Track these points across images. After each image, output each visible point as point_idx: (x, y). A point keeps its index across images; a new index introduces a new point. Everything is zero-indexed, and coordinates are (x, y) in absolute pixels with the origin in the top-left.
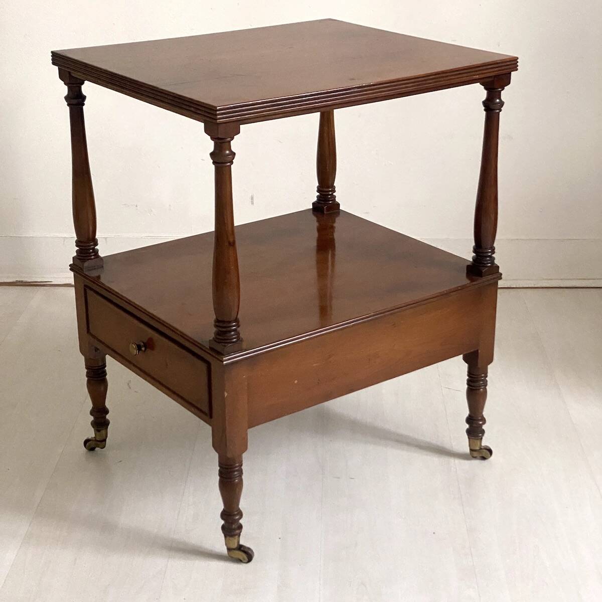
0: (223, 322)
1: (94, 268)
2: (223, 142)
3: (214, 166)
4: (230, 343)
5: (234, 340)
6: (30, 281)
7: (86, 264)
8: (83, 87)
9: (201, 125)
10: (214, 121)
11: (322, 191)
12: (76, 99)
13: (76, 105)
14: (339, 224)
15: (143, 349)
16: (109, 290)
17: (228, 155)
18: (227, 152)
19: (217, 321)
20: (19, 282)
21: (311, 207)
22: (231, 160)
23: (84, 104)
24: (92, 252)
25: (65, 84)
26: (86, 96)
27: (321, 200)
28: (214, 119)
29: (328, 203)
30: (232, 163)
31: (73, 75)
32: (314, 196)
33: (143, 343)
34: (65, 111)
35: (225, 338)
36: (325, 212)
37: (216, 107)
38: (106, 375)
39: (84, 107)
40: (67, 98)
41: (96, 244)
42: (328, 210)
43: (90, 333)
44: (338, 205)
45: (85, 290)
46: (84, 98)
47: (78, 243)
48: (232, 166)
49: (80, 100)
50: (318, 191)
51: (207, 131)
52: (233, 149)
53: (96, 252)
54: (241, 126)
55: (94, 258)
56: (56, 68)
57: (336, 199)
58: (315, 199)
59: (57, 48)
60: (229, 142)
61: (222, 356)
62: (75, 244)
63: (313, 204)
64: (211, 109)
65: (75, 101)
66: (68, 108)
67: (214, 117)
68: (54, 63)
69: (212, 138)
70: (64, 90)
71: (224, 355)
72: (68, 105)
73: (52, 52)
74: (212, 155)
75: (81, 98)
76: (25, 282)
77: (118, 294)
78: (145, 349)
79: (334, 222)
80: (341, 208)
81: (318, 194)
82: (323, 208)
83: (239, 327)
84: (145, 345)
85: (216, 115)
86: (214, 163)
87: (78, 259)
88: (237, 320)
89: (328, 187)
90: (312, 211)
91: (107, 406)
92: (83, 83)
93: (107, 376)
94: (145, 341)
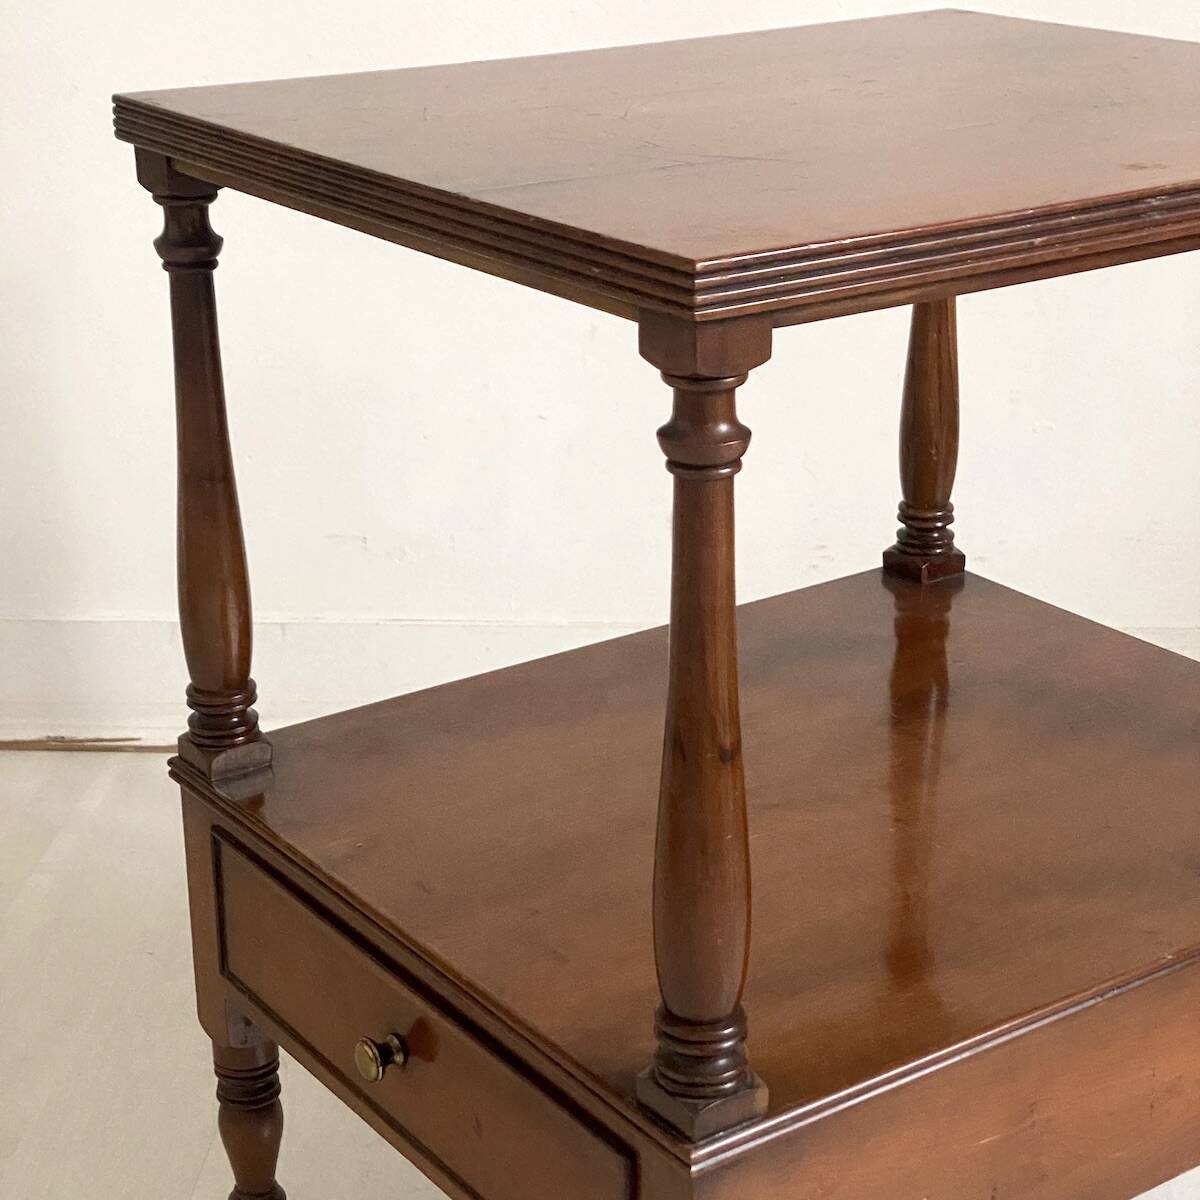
0: (692, 1024)
1: (243, 773)
2: (708, 393)
3: (671, 477)
4: (714, 1097)
5: (728, 1085)
6: (81, 737)
7: (219, 762)
8: (213, 209)
9: (628, 330)
10: (685, 314)
11: (913, 518)
12: (191, 245)
13: (190, 266)
14: (961, 614)
15: (399, 1058)
16: (290, 855)
17: (727, 438)
18: (723, 428)
19: (667, 1016)
20: (55, 739)
21: (880, 564)
22: (734, 456)
23: (213, 264)
24: (239, 724)
25: (157, 199)
26: (221, 239)
27: (913, 546)
28: (682, 306)
29: (933, 552)
30: (736, 465)
31: (179, 169)
32: (887, 531)
33: (397, 1036)
34: (156, 284)
35: (698, 1080)
36: (925, 581)
37: (692, 263)
38: (278, 1091)
39: (216, 273)
40: (162, 246)
41: (251, 698)
42: (932, 575)
43: (229, 972)
44: (961, 558)
45: (215, 843)
46: (213, 243)
47: (195, 696)
48: (737, 478)
49: (204, 250)
50: (903, 517)
51: (649, 349)
52: (743, 416)
53: (250, 722)
54: (774, 331)
55: (244, 743)
56: (128, 149)
57: (954, 541)
58: (893, 541)
59: (130, 88)
60: (731, 391)
61: (689, 1146)
62: (186, 697)
63: (886, 555)
64: (673, 271)
65: (186, 255)
66: (165, 276)
67: (684, 299)
68: (121, 134)
69: (668, 377)
70: (152, 218)
71: (689, 1140)
72: (167, 266)
73: (116, 99)
74: (665, 435)
75: (204, 245)
76: (68, 742)
77: (318, 869)
78: (406, 1061)
79: (948, 608)
80: (968, 568)
81: (902, 526)
82: (920, 569)
83: (743, 1039)
84: (406, 1050)
85: (692, 292)
86: (672, 465)
87: (197, 745)
88: (737, 1017)
89: (935, 508)
90: (880, 578)
91: (280, 1183)
92: (212, 197)
93: (280, 1096)
94: (402, 1032)
